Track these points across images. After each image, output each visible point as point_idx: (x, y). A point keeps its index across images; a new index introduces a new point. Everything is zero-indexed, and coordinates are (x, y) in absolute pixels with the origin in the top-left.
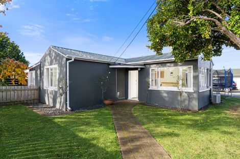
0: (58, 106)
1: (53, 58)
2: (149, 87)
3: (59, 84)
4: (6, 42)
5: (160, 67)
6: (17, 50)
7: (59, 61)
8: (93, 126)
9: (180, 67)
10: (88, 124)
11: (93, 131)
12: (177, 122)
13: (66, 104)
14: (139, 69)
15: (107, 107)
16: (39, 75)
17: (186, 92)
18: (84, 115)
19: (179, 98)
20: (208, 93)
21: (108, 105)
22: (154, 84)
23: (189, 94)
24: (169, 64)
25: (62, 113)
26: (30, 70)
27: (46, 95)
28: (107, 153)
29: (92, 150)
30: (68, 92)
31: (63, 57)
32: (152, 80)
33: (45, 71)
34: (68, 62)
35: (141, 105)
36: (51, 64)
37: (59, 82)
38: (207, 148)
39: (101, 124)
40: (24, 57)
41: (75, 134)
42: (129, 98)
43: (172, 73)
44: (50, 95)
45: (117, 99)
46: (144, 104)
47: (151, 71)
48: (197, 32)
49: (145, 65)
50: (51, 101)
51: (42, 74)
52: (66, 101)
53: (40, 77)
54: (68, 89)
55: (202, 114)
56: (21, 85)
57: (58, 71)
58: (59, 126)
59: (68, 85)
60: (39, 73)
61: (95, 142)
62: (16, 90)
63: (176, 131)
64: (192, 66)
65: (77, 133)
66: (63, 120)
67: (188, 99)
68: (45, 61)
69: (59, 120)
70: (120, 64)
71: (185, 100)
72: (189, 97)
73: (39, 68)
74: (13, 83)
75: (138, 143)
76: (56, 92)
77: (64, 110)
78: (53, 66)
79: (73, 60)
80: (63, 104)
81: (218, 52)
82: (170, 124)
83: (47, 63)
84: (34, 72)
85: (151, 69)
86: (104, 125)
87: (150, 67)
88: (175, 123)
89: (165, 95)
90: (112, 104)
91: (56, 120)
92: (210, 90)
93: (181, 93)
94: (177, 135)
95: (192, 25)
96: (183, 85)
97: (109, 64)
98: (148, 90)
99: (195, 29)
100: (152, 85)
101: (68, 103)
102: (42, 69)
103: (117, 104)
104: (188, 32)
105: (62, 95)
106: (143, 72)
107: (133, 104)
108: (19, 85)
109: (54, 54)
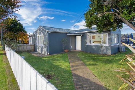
0: (43, 53)
1: (41, 31)
2: (86, 44)
3: (44, 43)
4: (16, 23)
5: (92, 34)
6: (22, 26)
7: (44, 33)
8: (59, 61)
9: (101, 34)
10: (57, 60)
11: (60, 62)
12: (98, 59)
13: (47, 52)
14: (82, 35)
15: (66, 53)
16: (34, 39)
17: (105, 46)
18: (55, 56)
19: (101, 49)
20: (118, 46)
21: (66, 52)
22: (89, 42)
23: (106, 47)
24: (96, 33)
25: (46, 56)
26: (30, 37)
27: (38, 48)
28: (65, 70)
29: (59, 69)
30: (48, 46)
31: (46, 31)
32: (88, 41)
33: (37, 37)
34: (48, 33)
35: (82, 52)
36: (40, 34)
37: (44, 42)
38: (109, 70)
39: (63, 60)
40: (25, 30)
41: (52, 64)
42: (77, 49)
43: (99, 37)
44: (39, 48)
45: (71, 50)
46: (84, 52)
47: (87, 36)
48: (108, 19)
49: (84, 33)
50: (40, 50)
51: (35, 38)
52: (47, 50)
53: (35, 40)
54: (48, 45)
55: (112, 56)
56: (25, 43)
57: (43, 37)
58: (45, 61)
59: (48, 43)
60: (34, 38)
61: (60, 66)
62: (24, 46)
63: (97, 63)
64: (108, 34)
65: (53, 63)
66: (46, 58)
67: (106, 49)
68: (37, 32)
69: (45, 58)
70: (72, 33)
71: (104, 50)
72: (106, 48)
73: (34, 36)
74: (22, 42)
75: (79, 67)
76: (42, 47)
77: (46, 54)
78: (41, 35)
79: (50, 32)
80: (46, 52)
81: (121, 26)
82: (95, 60)
83: (38, 34)
84: (31, 38)
85: (87, 35)
86: (64, 60)
87: (87, 34)
88: (97, 60)
89: (94, 47)
90: (68, 52)
91: (43, 58)
92: (119, 45)
93: (102, 47)
94: (97, 65)
95: (105, 15)
96: (103, 42)
97: (67, 33)
98: (86, 45)
99: (107, 17)
100: (88, 43)
101: (48, 51)
102: (36, 36)
103: (70, 52)
104: (104, 19)
105: (45, 48)
106: (84, 36)
107: (79, 52)
108: (24, 44)
109: (41, 30)
